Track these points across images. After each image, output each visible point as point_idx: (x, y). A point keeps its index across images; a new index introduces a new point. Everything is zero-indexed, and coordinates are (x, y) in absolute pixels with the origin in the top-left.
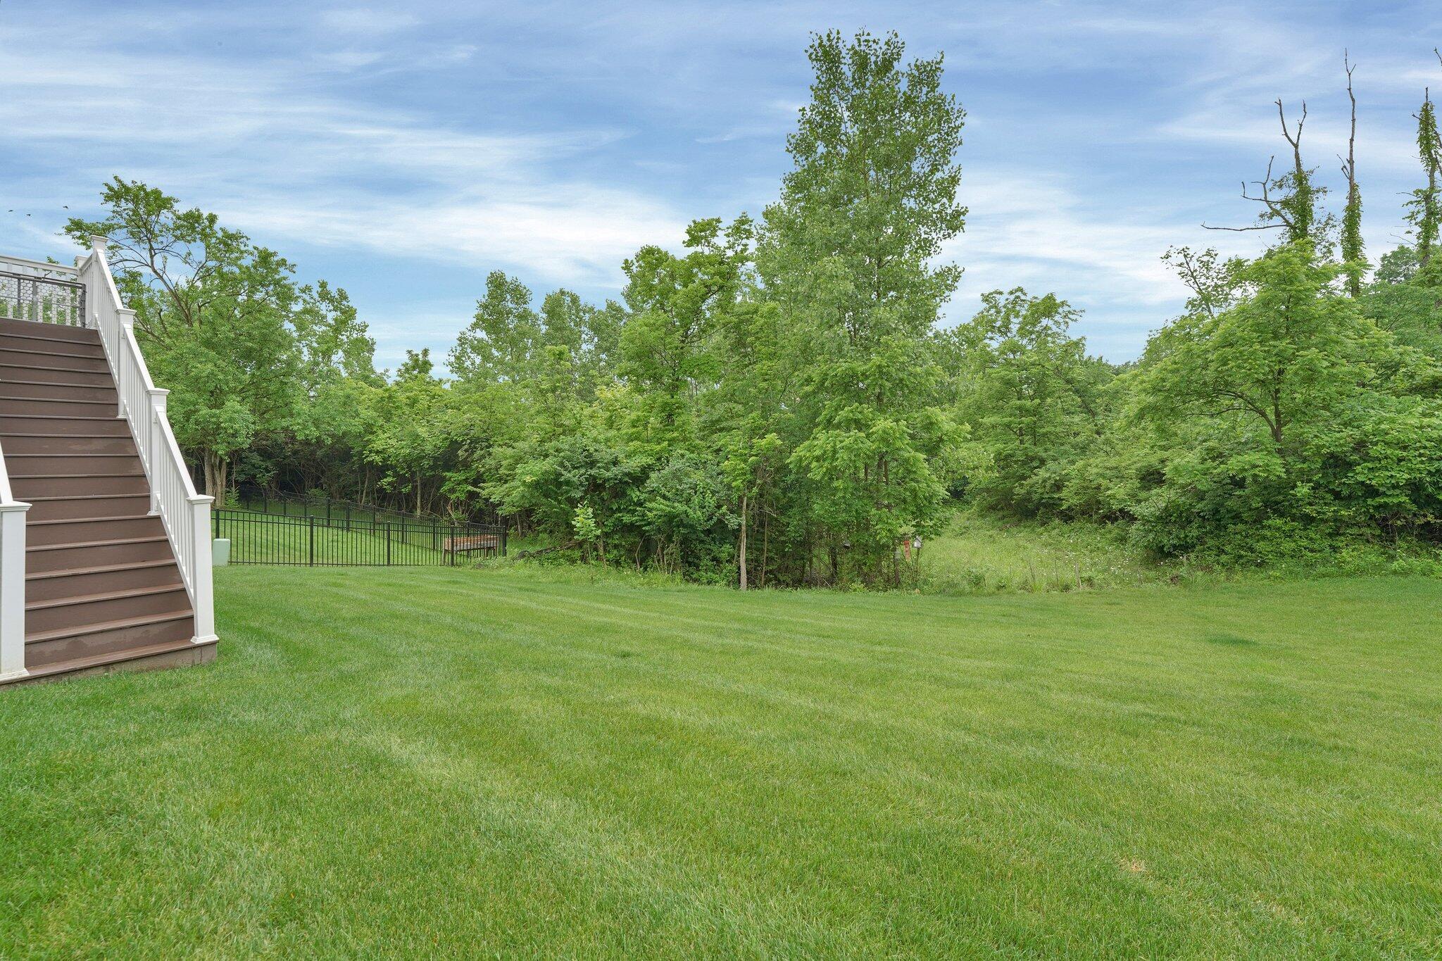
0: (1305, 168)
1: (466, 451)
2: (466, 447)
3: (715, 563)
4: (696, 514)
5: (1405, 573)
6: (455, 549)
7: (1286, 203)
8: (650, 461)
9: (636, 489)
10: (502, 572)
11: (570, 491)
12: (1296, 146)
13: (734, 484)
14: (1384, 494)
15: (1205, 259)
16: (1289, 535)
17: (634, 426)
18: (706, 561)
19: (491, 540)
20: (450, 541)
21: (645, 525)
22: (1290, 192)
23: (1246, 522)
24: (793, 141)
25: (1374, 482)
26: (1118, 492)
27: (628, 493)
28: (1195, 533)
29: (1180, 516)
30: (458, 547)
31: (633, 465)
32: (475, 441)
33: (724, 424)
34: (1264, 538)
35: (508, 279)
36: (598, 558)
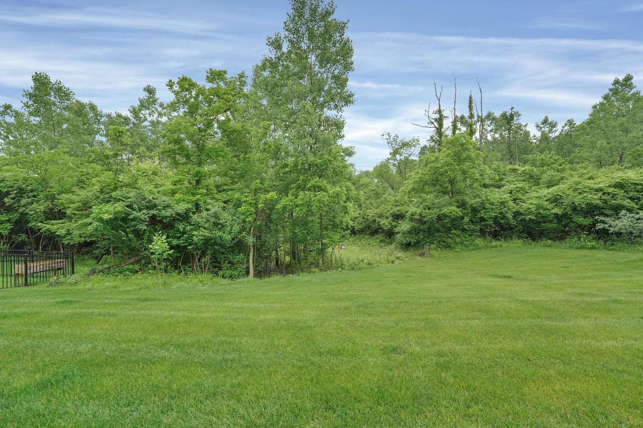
0: (442, 109)
1: (12, 199)
2: (13, 196)
3: (231, 265)
4: (227, 237)
5: (496, 247)
6: (28, 272)
7: (436, 120)
8: (190, 206)
9: (181, 224)
10: (80, 286)
11: (138, 225)
12: (439, 100)
13: (248, 219)
14: (487, 221)
15: (395, 138)
16: (458, 236)
17: (175, 185)
18: (225, 265)
19: (58, 262)
20: (24, 266)
21: (188, 246)
22: (437, 116)
23: (442, 232)
24: (271, 40)
25: (486, 217)
26: (385, 223)
27: (176, 226)
28: (422, 237)
29: (415, 231)
30: (32, 271)
31: (181, 208)
32: (21, 192)
33: (225, 187)
34: (449, 237)
35: (53, 80)
36: (154, 268)
